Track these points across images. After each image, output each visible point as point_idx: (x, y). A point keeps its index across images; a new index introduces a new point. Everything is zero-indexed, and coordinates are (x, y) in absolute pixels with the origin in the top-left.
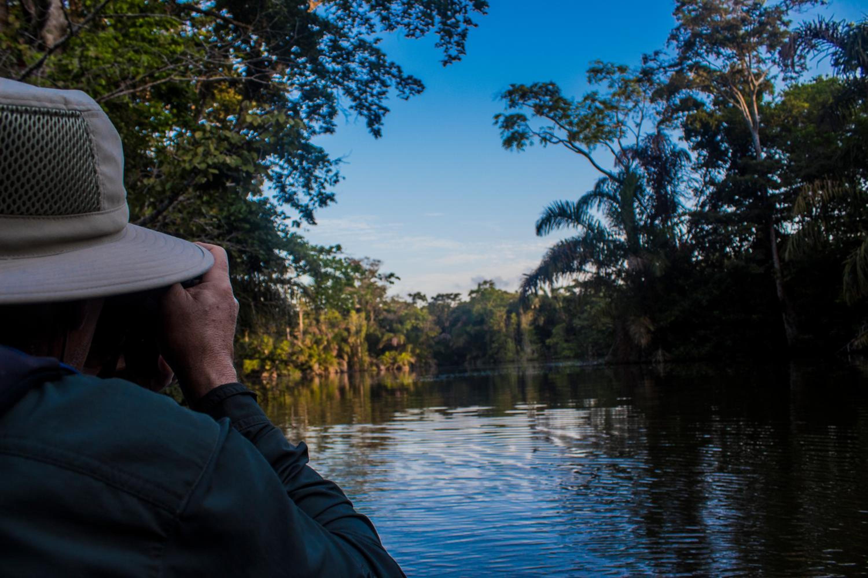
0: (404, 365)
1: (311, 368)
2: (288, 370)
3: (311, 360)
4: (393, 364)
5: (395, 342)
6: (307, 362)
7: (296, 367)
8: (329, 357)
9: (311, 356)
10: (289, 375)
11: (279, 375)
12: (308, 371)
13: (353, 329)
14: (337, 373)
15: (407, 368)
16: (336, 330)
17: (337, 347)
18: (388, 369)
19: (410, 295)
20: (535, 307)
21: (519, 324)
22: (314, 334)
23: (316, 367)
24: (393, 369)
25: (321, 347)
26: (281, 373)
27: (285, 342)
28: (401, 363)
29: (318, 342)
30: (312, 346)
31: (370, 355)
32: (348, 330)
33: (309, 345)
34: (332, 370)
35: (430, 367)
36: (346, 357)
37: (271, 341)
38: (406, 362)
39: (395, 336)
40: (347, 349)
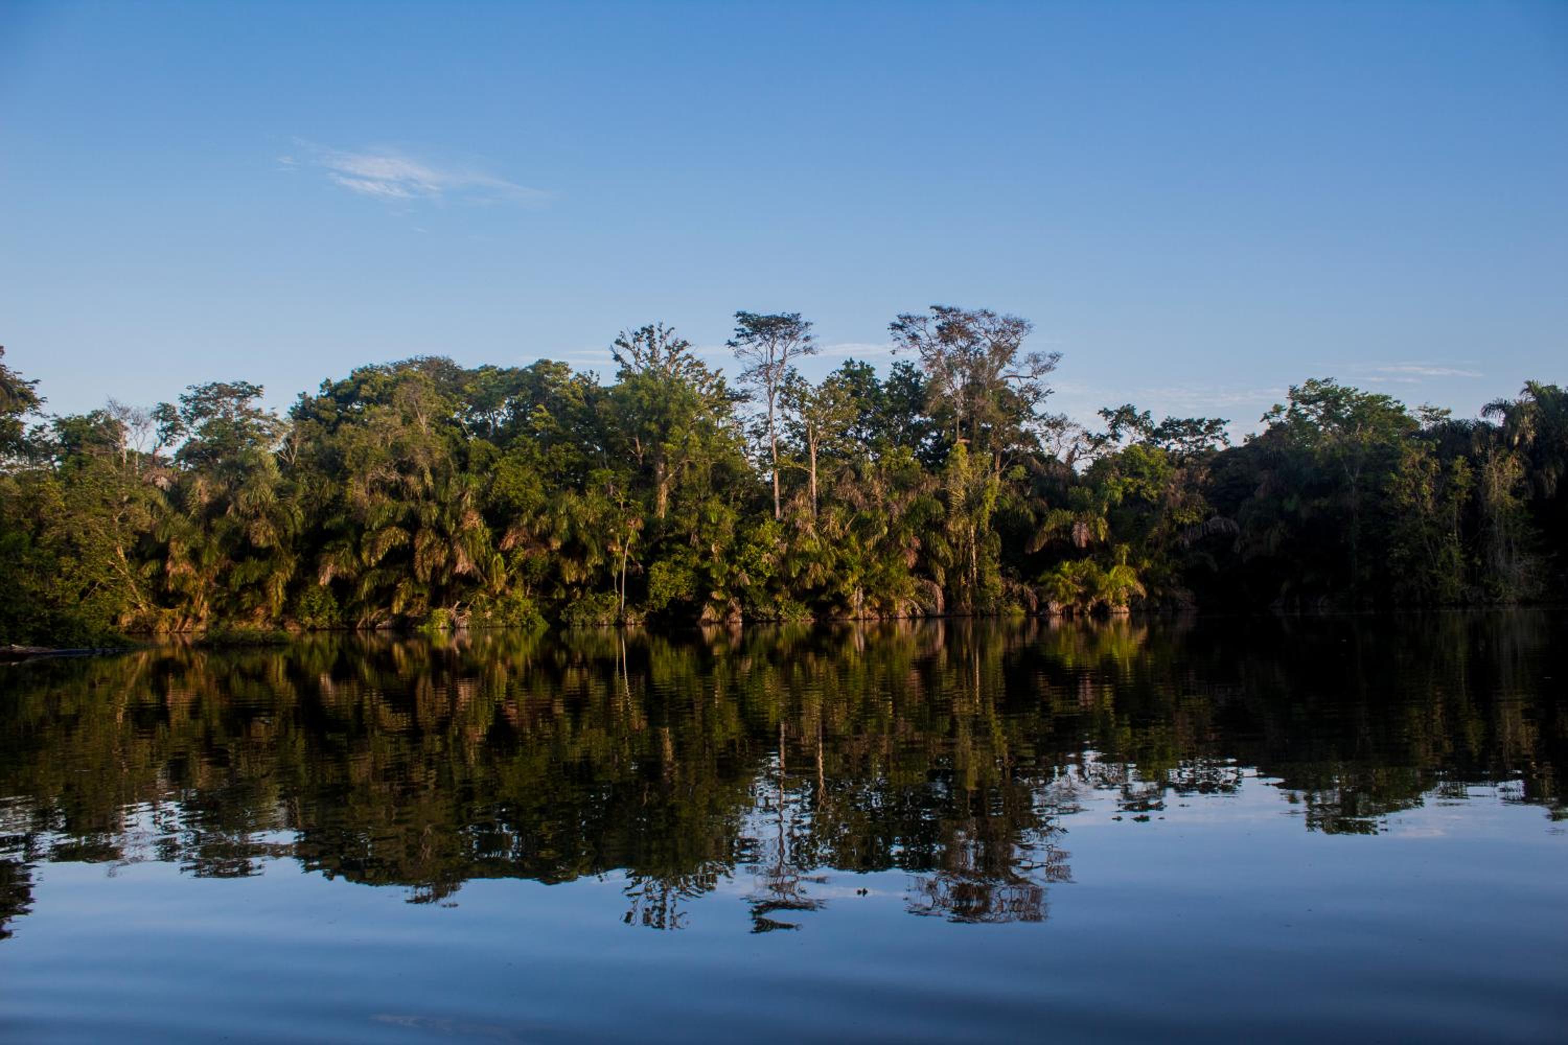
0: (1119, 603)
1: (841, 601)
2: (777, 605)
3: (844, 578)
4: (1084, 598)
5: (1082, 535)
6: (830, 582)
7: (800, 595)
8: (893, 571)
9: (841, 565)
10: (779, 621)
11: (749, 621)
12: (835, 610)
13: (959, 496)
14: (913, 618)
15: (1123, 613)
16: (912, 497)
17: (917, 544)
18: (1068, 613)
19: (1106, 413)
20: (1523, 438)
21: (1478, 489)
22: (852, 508)
23: (857, 597)
24: (1081, 614)
25: (870, 543)
26: (756, 613)
27: (768, 526)
28: (1109, 596)
29: (863, 527)
30: (846, 537)
31: (1003, 572)
32: (943, 497)
33: (839, 534)
34: (901, 608)
35: (1177, 610)
36: (941, 575)
37: (730, 517)
38: (1124, 596)
39: (1078, 518)
40: (943, 550)
